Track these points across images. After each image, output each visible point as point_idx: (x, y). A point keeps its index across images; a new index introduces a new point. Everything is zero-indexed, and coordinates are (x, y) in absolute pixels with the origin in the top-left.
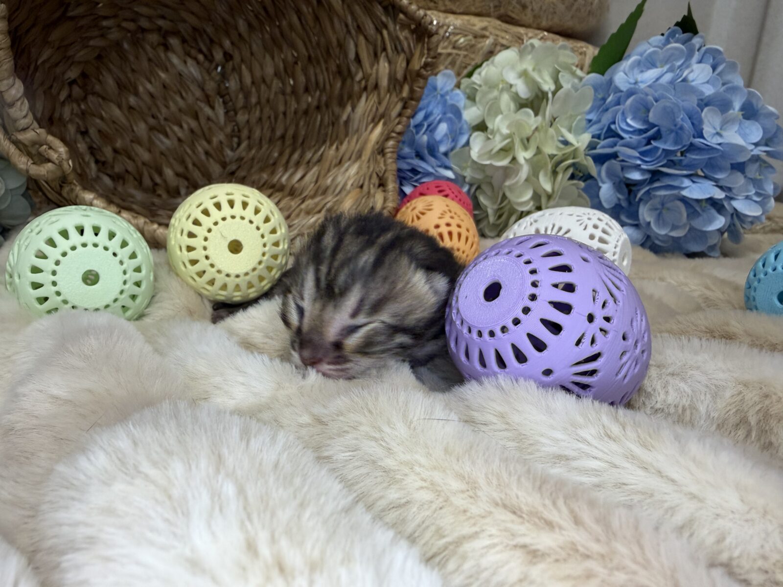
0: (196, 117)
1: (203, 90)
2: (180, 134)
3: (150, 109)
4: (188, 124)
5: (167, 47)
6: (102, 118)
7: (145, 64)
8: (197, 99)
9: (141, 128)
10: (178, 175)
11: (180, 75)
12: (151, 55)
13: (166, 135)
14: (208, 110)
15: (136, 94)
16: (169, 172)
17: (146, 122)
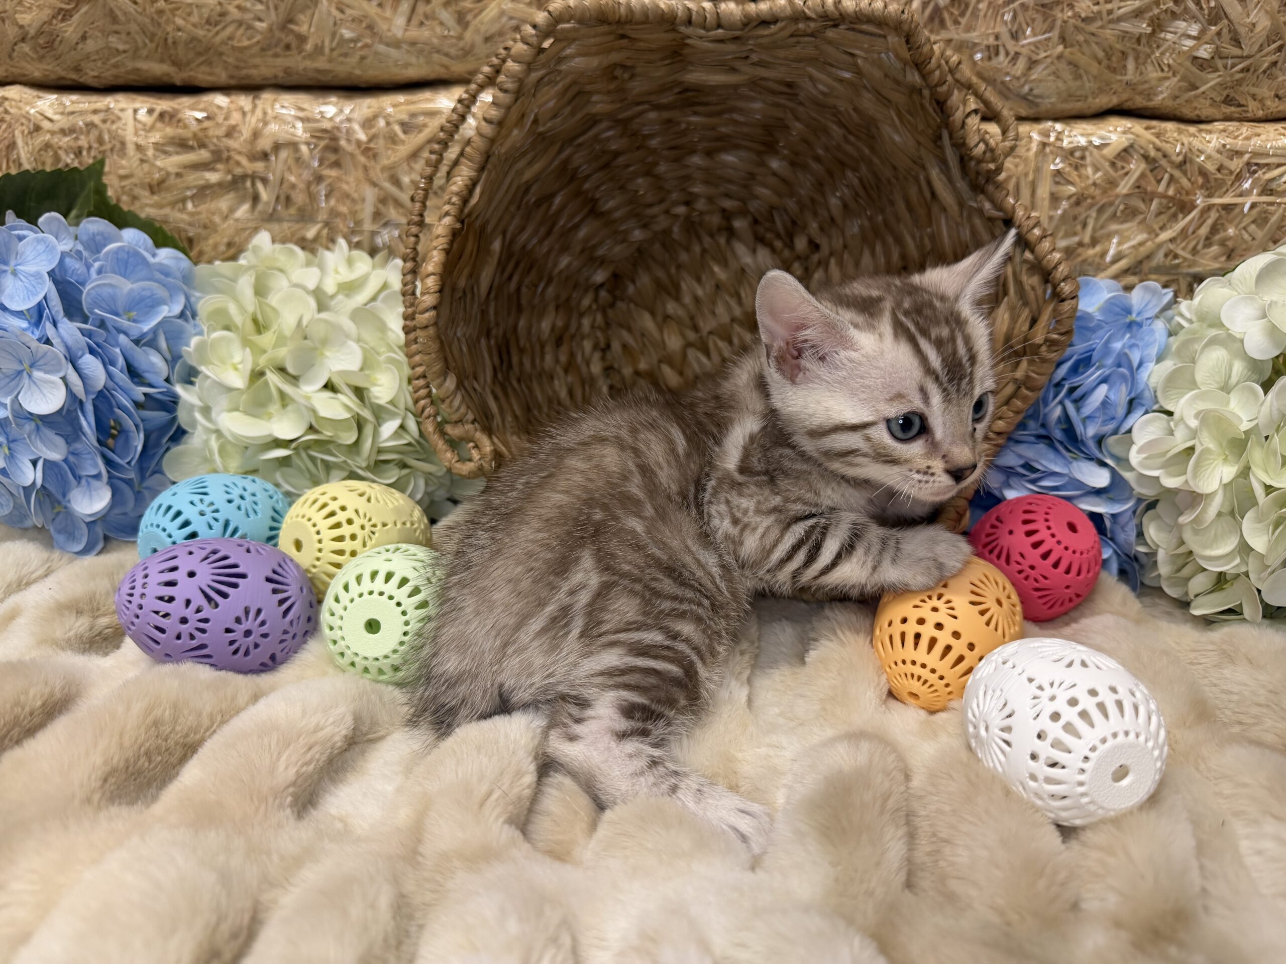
5: (730, 232)
11: (743, 269)
12: (707, 246)
17: (683, 335)
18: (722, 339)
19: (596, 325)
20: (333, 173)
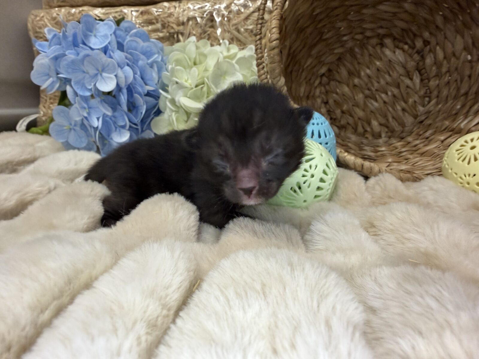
0: (398, 86)
1: (405, 68)
2: (385, 99)
3: (367, 85)
4: (392, 92)
5: (382, 45)
6: (337, 93)
7: (367, 58)
8: (401, 75)
9: (360, 97)
10: (381, 125)
11: (390, 61)
12: (371, 52)
13: (376, 100)
14: (408, 81)
15: (359, 77)
16: (375, 123)
17: (363, 93)
18: (383, 93)
19: (322, 92)
20: (211, 30)
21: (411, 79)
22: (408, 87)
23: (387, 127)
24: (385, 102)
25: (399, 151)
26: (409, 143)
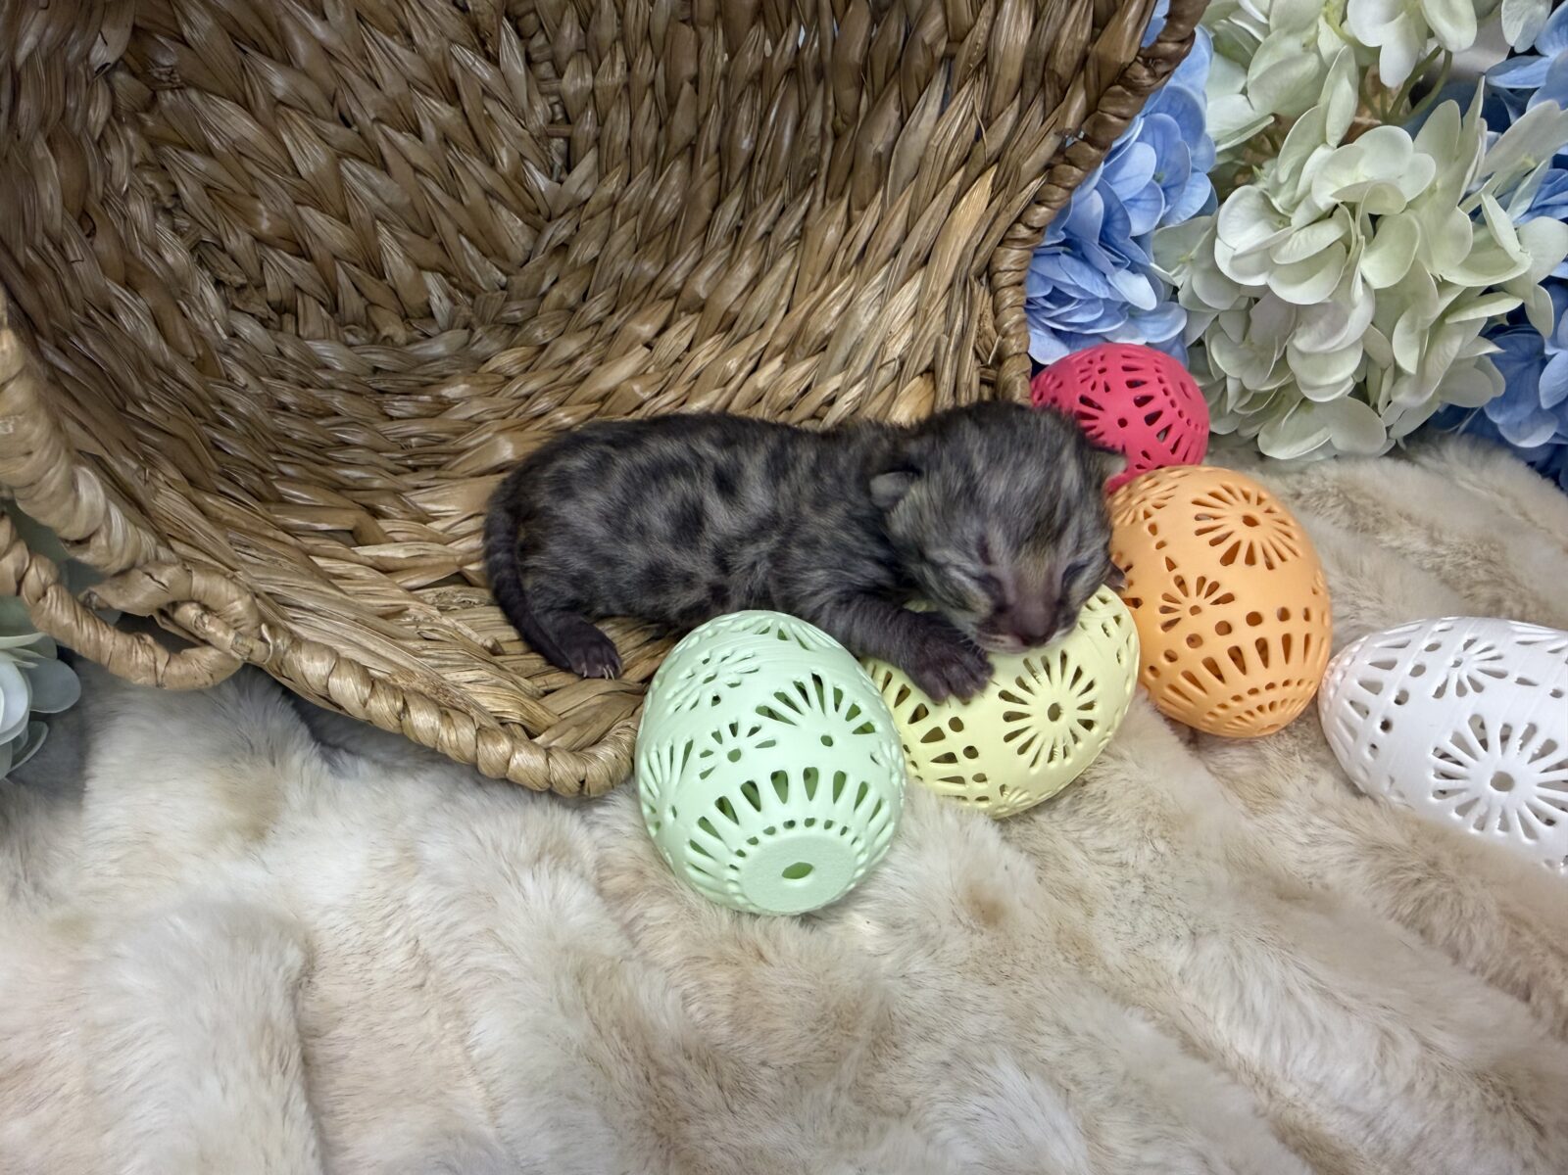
0: (452, 93)
2: (418, 156)
3: (331, 98)
4: (435, 121)
6: (208, 152)
8: (452, 42)
10: (421, 265)
13: (384, 167)
14: (483, 71)
15: (287, 60)
16: (396, 261)
18: (401, 128)
21: (493, 59)
22: (486, 92)
23: (447, 275)
24: (416, 169)
25: (524, 391)
26: (544, 346)
